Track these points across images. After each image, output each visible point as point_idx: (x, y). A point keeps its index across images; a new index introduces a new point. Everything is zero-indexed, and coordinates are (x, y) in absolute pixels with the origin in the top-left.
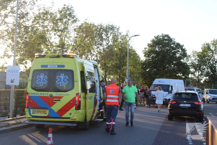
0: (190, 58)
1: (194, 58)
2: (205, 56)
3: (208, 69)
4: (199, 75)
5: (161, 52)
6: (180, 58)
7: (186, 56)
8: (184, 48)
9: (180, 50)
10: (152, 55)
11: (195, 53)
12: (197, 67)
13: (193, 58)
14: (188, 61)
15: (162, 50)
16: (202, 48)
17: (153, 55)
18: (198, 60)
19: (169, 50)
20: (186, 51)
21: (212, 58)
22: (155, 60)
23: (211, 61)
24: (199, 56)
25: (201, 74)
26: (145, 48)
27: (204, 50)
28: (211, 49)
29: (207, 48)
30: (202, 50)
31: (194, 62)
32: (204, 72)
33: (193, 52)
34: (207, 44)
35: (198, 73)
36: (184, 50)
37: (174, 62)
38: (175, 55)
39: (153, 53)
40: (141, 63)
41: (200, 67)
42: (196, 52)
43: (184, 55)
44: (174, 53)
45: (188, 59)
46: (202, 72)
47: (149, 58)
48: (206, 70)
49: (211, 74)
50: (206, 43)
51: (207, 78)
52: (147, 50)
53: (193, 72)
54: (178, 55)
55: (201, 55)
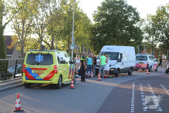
0: (144, 22)
1: (149, 22)
2: (159, 20)
3: (163, 34)
4: (153, 40)
5: (111, 16)
6: (133, 22)
7: (138, 20)
8: (136, 12)
9: (133, 14)
10: (102, 19)
11: (150, 17)
12: (151, 32)
13: (147, 22)
14: (142, 25)
15: (113, 13)
16: (157, 11)
17: (104, 19)
18: (153, 24)
19: (120, 14)
20: (138, 14)
21: (167, 22)
22: (106, 24)
23: (166, 25)
24: (153, 20)
25: (156, 40)
26: (95, 12)
27: (159, 14)
28: (166, 12)
29: (162, 12)
30: (157, 14)
31: (149, 26)
32: (158, 37)
33: (147, 15)
34: (162, 7)
35: (152, 38)
36: (136, 14)
37: (126, 27)
38: (127, 19)
39: (103, 17)
40: (91, 28)
41: (155, 31)
42: (150, 15)
43: (137, 18)
44: (126, 17)
45: (142, 23)
46: (157, 37)
47: (99, 22)
48: (161, 34)
49: (166, 39)
50: (160, 6)
51: (162, 43)
52: (97, 14)
53: (147, 37)
54: (130, 19)
55: (156, 19)
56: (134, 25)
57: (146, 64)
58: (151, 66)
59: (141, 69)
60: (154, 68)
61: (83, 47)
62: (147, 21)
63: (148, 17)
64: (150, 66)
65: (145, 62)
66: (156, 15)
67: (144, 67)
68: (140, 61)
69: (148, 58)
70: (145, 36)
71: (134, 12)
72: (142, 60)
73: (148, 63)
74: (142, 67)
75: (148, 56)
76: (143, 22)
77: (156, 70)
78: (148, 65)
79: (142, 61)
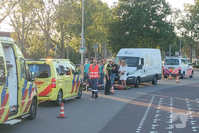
0: (181, 13)
1: (186, 14)
4: (192, 36)
5: (134, 8)
6: (163, 16)
7: (169, 13)
8: (167, 3)
9: (162, 6)
10: (123, 12)
11: (187, 7)
13: (184, 14)
14: (177, 17)
15: (137, 5)
17: (125, 12)
19: (146, 5)
20: (169, 6)
22: (128, 19)
24: (191, 11)
26: (114, 3)
27: (198, 3)
30: (195, 3)
33: (184, 4)
36: (166, 5)
37: (154, 22)
38: (155, 12)
39: (125, 10)
40: (109, 24)
41: (193, 25)
42: (188, 5)
43: (167, 11)
44: (154, 10)
46: (196, 32)
47: (120, 16)
52: (117, 5)
53: (184, 32)
54: (159, 13)
55: (194, 10)
56: (163, 20)
57: (178, 70)
58: (184, 71)
59: (170, 75)
60: (187, 74)
61: (104, 45)
62: (184, 12)
63: (185, 6)
64: (182, 72)
65: (176, 67)
66: (195, 5)
67: (176, 73)
68: (170, 66)
69: (180, 61)
70: (181, 31)
71: (163, 4)
72: (172, 64)
73: (180, 68)
74: (172, 73)
75: (180, 58)
76: (179, 13)
77: (191, 77)
78: (180, 71)
79: (173, 66)
